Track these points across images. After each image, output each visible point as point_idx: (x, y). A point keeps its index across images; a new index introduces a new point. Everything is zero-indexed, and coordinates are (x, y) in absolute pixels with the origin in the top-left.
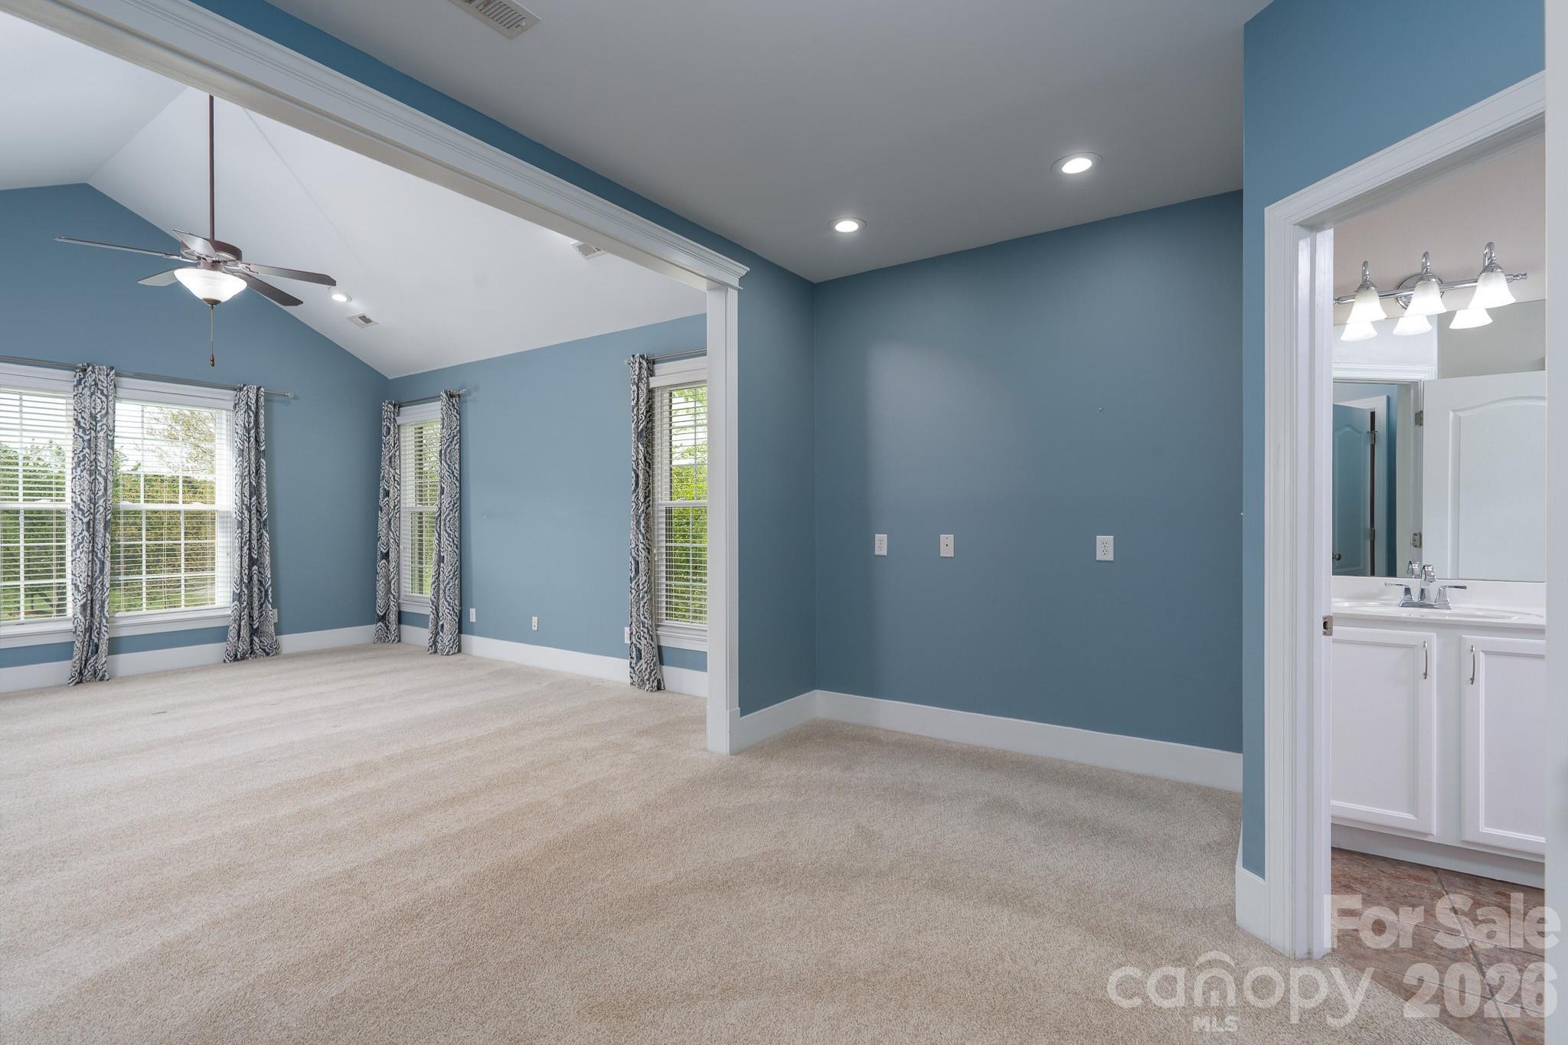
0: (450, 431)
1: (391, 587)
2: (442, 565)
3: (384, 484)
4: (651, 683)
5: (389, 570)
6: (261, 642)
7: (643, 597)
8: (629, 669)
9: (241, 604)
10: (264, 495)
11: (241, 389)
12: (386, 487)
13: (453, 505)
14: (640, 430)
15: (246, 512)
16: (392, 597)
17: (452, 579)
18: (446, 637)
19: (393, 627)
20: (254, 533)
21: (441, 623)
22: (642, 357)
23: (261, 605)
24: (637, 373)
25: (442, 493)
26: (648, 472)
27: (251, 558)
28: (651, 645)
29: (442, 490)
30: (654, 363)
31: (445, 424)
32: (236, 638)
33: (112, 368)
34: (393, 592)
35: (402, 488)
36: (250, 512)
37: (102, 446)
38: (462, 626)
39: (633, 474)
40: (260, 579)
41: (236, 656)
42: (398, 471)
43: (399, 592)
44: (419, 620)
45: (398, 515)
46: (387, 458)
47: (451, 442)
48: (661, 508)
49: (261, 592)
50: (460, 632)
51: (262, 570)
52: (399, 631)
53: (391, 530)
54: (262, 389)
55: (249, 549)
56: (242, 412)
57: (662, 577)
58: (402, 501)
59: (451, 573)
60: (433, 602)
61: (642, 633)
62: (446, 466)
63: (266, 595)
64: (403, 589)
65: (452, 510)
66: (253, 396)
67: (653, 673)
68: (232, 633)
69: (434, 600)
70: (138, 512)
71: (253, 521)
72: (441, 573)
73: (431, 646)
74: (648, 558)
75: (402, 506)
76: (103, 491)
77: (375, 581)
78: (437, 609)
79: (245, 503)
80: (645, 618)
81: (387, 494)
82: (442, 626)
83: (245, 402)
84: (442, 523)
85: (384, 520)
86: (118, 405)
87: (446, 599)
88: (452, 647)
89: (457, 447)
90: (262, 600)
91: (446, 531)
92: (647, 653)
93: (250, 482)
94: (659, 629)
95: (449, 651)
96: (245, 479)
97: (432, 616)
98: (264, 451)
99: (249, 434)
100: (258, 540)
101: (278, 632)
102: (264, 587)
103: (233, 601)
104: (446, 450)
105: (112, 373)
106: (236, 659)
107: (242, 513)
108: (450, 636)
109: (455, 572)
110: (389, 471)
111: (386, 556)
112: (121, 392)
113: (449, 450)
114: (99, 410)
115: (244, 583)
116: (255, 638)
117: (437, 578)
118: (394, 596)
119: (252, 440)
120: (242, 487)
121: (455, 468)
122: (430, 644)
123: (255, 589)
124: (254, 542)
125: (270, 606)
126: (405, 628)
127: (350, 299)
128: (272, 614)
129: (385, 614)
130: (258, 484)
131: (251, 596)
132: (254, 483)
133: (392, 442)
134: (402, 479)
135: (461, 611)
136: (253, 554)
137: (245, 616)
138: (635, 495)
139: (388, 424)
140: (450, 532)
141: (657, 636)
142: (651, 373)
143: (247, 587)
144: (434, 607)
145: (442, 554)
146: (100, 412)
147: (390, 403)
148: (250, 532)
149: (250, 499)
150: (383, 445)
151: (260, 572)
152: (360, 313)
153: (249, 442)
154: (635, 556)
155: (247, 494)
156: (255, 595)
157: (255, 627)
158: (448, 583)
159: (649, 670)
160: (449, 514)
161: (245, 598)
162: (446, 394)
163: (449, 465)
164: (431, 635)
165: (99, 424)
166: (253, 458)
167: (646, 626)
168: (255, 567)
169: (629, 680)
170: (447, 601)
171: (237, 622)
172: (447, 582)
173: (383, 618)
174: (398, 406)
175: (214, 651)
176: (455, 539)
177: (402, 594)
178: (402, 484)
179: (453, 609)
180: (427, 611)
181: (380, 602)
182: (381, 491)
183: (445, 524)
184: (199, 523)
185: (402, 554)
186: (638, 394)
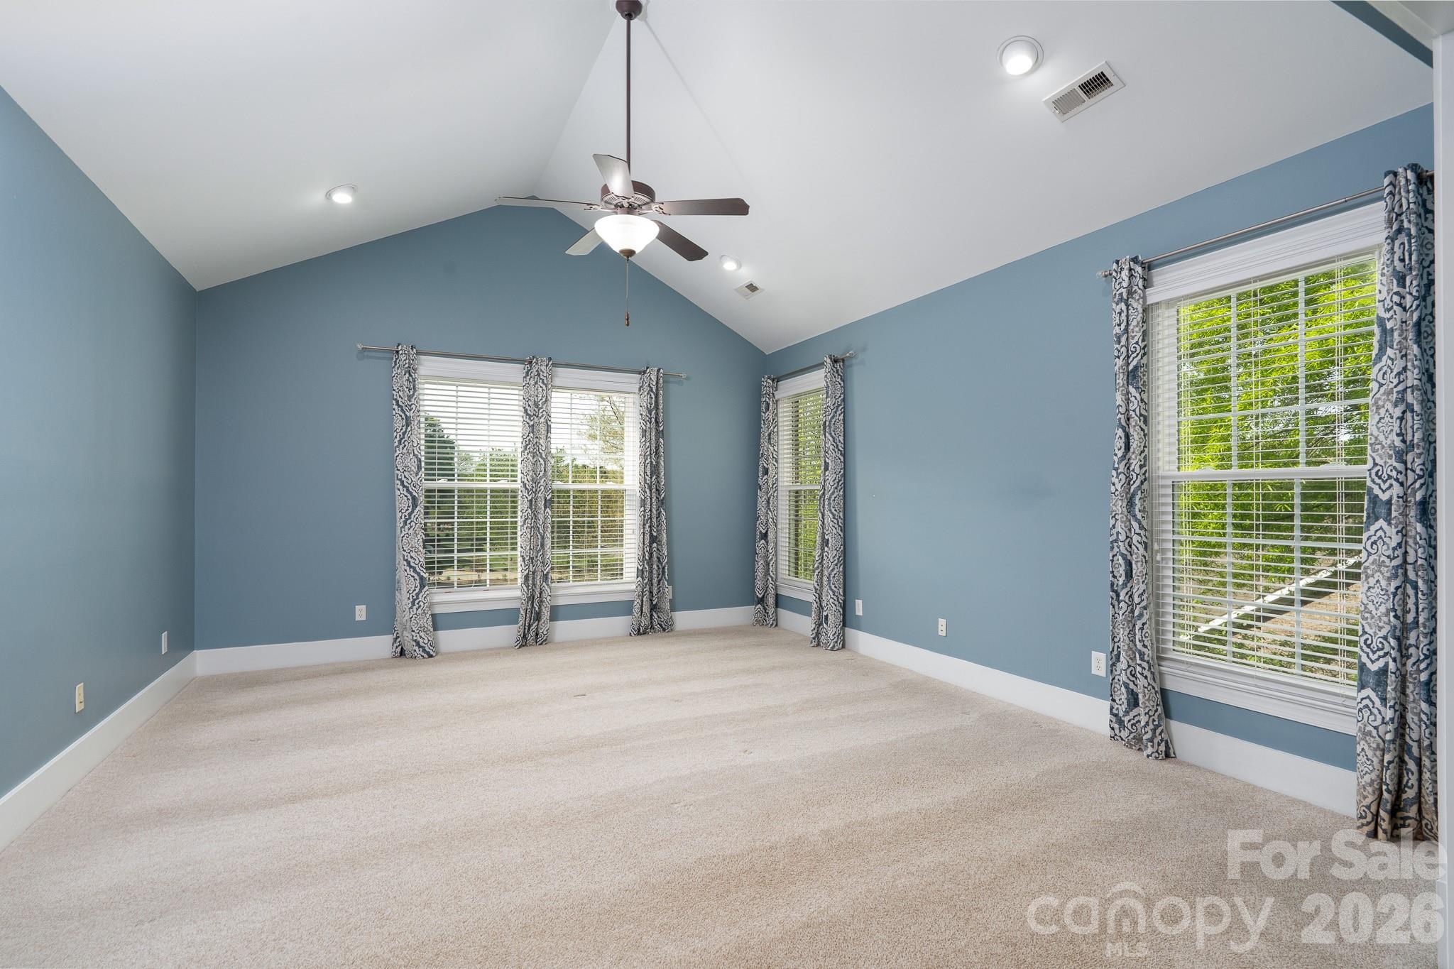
0: (834, 399)
1: (769, 568)
2: (826, 549)
3: (762, 462)
4: (1156, 746)
5: (768, 551)
6: (659, 617)
7: (1141, 615)
8: (1109, 716)
9: (643, 579)
10: (662, 474)
11: (645, 372)
12: (765, 465)
13: (838, 483)
14: (1131, 367)
15: (648, 491)
16: (770, 579)
17: (836, 565)
18: (830, 630)
19: (771, 611)
20: (654, 511)
21: (825, 614)
22: (1135, 260)
23: (659, 581)
24: (1125, 284)
25: (826, 469)
26: (1142, 430)
27: (651, 535)
28: (1154, 688)
29: (826, 465)
30: (1150, 269)
31: (830, 393)
32: (640, 613)
33: (550, 359)
34: (771, 574)
35: (780, 466)
36: (651, 491)
37: (542, 430)
38: (847, 619)
39: (1120, 432)
40: (659, 556)
41: (639, 630)
42: (776, 448)
43: (776, 575)
44: (800, 607)
45: (775, 494)
46: (767, 434)
47: (836, 412)
48: (1162, 482)
49: (659, 568)
50: (844, 625)
51: (659, 547)
52: (776, 615)
53: (769, 509)
54: (662, 371)
55: (650, 527)
56: (646, 393)
57: (1167, 586)
58: (780, 479)
59: (836, 558)
60: (816, 589)
61: (1139, 669)
62: (831, 438)
63: (663, 572)
64: (780, 571)
65: (836, 488)
66: (654, 377)
67: (1158, 731)
68: (636, 608)
69: (818, 587)
70: (568, 491)
71: (653, 500)
72: (825, 558)
73: (814, 638)
74: (1145, 557)
75: (780, 484)
76: (543, 472)
77: (754, 562)
78: (820, 598)
79: (648, 482)
80: (1145, 646)
81: (766, 472)
82: (827, 616)
83: (647, 384)
84: (826, 503)
85: (763, 499)
86: (553, 394)
87: (830, 587)
88: (836, 642)
89: (841, 417)
90: (660, 577)
91: (830, 511)
92: (1148, 700)
93: (651, 461)
94: (1163, 663)
95: (834, 646)
96: (647, 459)
97: (815, 605)
98: (662, 431)
99: (651, 415)
100: (657, 518)
101: (673, 609)
102: (661, 564)
103: (638, 577)
104: (830, 421)
105: (550, 363)
106: (639, 633)
107: (645, 492)
108: (835, 629)
109: (840, 557)
110: (768, 448)
111: (765, 536)
112: (557, 382)
113: (834, 420)
114: (540, 398)
115: (646, 559)
116: (654, 614)
117: (820, 563)
118: (772, 578)
119: (653, 420)
120: (645, 466)
121: (839, 441)
122: (813, 636)
123: (655, 566)
124: (654, 520)
125: (666, 583)
126: (782, 612)
127: (740, 265)
128: (668, 591)
129: (764, 596)
130: (658, 463)
131: (651, 572)
132: (654, 463)
133: (771, 418)
134: (780, 456)
135: (844, 601)
136: (653, 532)
137: (647, 592)
138: (1124, 463)
139: (767, 400)
140: (835, 512)
141: (1161, 674)
142: (1147, 283)
143: (648, 563)
144: (817, 595)
145: (826, 537)
146: (542, 399)
147: (769, 378)
148: (651, 510)
149: (651, 478)
150: (762, 422)
151: (658, 549)
152: (747, 282)
153: (650, 423)
154: (1126, 552)
155: (649, 474)
156: (655, 572)
157: (654, 603)
158: (833, 570)
159: (1151, 726)
160: (833, 493)
161: (646, 574)
162: (831, 359)
163: (833, 438)
164: (814, 626)
165: (541, 411)
166: (653, 438)
167: (1146, 658)
168: (655, 545)
169: (1108, 732)
170: (831, 589)
171: (640, 597)
172: (831, 568)
173: (761, 601)
174: (777, 380)
175: (621, 624)
176: (840, 520)
177: (780, 576)
178: (780, 461)
179: (838, 600)
180: (810, 598)
181: (759, 583)
182: (760, 469)
183: (829, 504)
184: (612, 501)
185: (780, 534)
186: (1127, 316)
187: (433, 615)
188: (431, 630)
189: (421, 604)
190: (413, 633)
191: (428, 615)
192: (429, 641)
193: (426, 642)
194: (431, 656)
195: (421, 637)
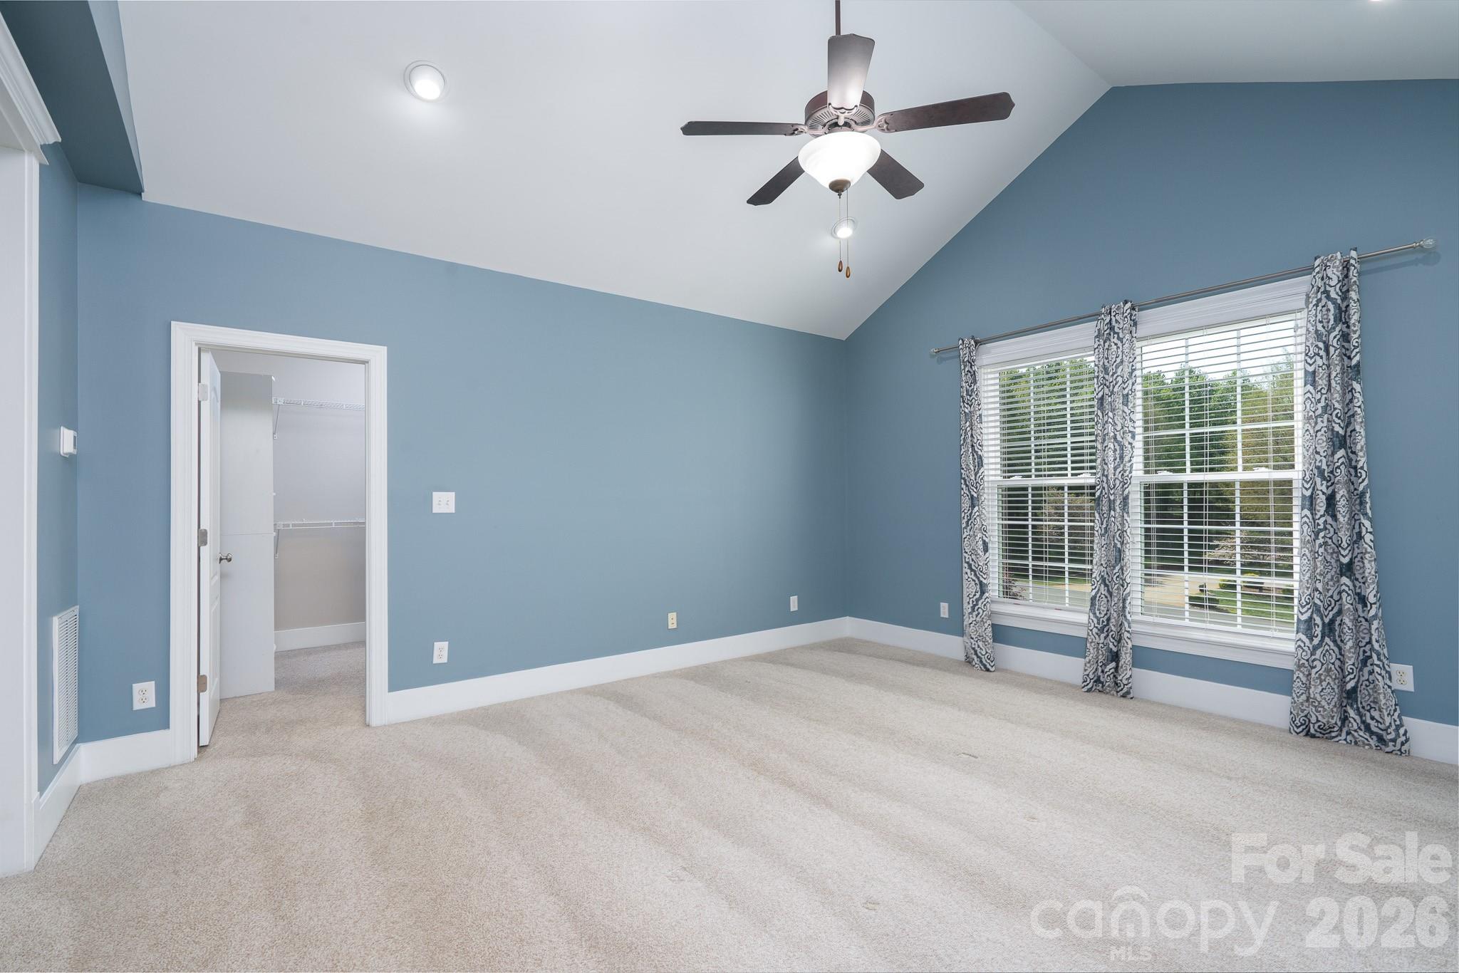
6: (1363, 717)
9: (1311, 638)
32: (1304, 698)
41: (1307, 728)
68: (1296, 686)
70: (1180, 485)
100: (1349, 530)
106: (1308, 733)
116: (1348, 709)
123: (1346, 620)
124: (1341, 534)
137: (1320, 663)
151: (1353, 589)
156: (1345, 629)
187: (993, 626)
188: (991, 641)
189: (980, 610)
190: (972, 640)
191: (986, 625)
192: (987, 652)
193: (984, 653)
194: (988, 670)
195: (979, 646)
